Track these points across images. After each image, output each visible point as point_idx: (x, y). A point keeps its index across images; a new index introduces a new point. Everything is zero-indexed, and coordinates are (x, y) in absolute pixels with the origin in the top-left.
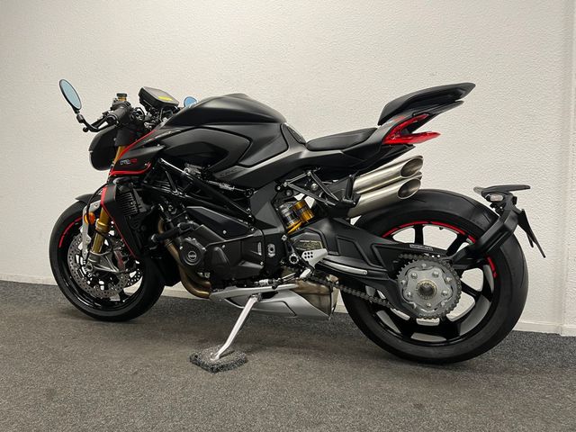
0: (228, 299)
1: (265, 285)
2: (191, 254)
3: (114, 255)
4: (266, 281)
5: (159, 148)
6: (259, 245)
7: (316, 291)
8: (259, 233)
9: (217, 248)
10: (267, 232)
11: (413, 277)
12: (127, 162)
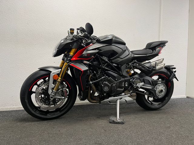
0: (109, 102)
2: (106, 87)
4: (124, 94)
5: (97, 51)
6: (123, 83)
8: (123, 79)
9: (113, 85)
10: (126, 79)
11: (158, 88)
12: (86, 55)
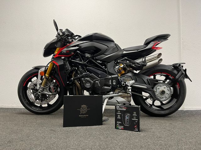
1: (111, 94)
2: (88, 84)
3: (50, 87)
4: (112, 93)
5: (77, 48)
6: (110, 80)
7: (127, 96)
8: (110, 77)
9: (97, 82)
10: (113, 76)
11: (158, 89)
12: (65, 52)
